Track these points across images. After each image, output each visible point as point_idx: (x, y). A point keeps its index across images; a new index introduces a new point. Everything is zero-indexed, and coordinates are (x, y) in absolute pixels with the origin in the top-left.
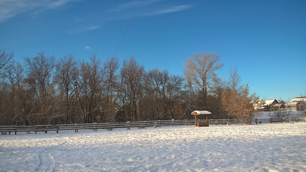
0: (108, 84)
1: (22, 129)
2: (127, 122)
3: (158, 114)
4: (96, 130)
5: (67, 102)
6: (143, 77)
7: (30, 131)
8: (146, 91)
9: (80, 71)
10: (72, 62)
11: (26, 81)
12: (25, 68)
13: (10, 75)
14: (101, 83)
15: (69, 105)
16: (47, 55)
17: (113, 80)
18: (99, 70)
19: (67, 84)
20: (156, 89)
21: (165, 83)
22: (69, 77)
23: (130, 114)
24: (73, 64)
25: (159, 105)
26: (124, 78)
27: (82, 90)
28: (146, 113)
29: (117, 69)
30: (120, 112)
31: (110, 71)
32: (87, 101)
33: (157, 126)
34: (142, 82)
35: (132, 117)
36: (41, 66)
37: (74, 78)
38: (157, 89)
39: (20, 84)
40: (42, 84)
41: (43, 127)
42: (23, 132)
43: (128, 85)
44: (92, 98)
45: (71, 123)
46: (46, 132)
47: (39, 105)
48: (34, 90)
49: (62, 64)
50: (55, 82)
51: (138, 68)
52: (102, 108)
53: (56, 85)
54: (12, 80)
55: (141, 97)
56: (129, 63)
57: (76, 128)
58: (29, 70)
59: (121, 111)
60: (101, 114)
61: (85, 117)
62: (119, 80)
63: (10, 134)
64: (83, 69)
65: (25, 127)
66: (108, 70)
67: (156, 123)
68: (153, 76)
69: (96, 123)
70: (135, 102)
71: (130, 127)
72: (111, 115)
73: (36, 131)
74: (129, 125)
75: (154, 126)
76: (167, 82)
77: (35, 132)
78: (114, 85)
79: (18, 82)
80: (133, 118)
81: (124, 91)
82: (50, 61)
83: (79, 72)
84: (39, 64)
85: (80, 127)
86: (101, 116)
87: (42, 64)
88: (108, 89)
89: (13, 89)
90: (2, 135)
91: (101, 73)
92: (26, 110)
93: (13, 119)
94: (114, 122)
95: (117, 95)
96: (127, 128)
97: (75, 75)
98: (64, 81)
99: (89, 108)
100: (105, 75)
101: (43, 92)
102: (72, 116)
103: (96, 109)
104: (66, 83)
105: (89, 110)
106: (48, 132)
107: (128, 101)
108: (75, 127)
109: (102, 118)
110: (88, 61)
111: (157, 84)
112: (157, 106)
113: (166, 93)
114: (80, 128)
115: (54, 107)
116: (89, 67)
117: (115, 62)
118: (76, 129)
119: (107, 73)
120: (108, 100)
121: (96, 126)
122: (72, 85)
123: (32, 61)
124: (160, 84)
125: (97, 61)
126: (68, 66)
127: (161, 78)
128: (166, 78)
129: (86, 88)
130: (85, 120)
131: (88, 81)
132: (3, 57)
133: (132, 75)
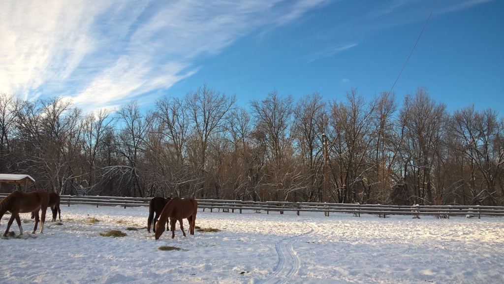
0: (377, 138)
1: (250, 206)
2: (414, 206)
3: (475, 194)
4: (358, 214)
5: (311, 168)
6: (443, 124)
7: (259, 210)
8: (449, 150)
9: (331, 117)
10: (319, 104)
11: (253, 135)
12: (252, 117)
13: (232, 126)
14: (364, 137)
15: (313, 172)
16: (282, 95)
17: (387, 131)
18: (361, 115)
19: (311, 140)
20: (470, 147)
21: (488, 135)
22: (314, 128)
23: (419, 192)
24: (319, 107)
25: (475, 177)
26: (405, 127)
27: (333, 148)
28: (451, 190)
29: (393, 111)
30: (399, 186)
31: (380, 116)
32: (343, 166)
33: (472, 217)
34: (442, 134)
35: (423, 197)
36: (274, 113)
37: (321, 130)
38: (472, 147)
39: (245, 139)
40: (275, 138)
41: (278, 205)
42: (249, 210)
43: (413, 140)
44: (350, 161)
45: (318, 200)
46: (282, 213)
47: (271, 171)
48: (264, 148)
49: (302, 108)
50: (293, 137)
51: (433, 109)
52: (368, 179)
53: (295, 140)
54: (234, 134)
55: (439, 162)
56: (416, 101)
57: (326, 208)
58: (257, 119)
59: (402, 185)
60: (365, 188)
61: (339, 192)
62: (397, 132)
63: (233, 212)
64: (335, 114)
65: (251, 203)
66: (376, 114)
67: (472, 209)
68: (464, 122)
69: (359, 204)
70: (429, 170)
71: (419, 214)
72: (384, 192)
73: (268, 210)
74: (417, 210)
75: (468, 216)
76: (494, 133)
77: (266, 212)
78: (388, 140)
79: (243, 137)
80: (425, 199)
81: (406, 149)
82: (286, 105)
83: (329, 119)
84: (271, 110)
85: (332, 208)
86: (366, 193)
87: (274, 109)
88: (378, 147)
89: (237, 147)
90: (224, 213)
91: (365, 120)
92: (254, 177)
93: (237, 190)
94: (390, 204)
95: (394, 157)
96: (413, 216)
97: (322, 124)
98: (307, 135)
99: (346, 177)
100: (371, 123)
101: (276, 152)
102: (319, 190)
103: (357, 179)
104: (309, 137)
105: (346, 182)
106: (284, 212)
107: (415, 167)
108: (324, 208)
109: (368, 196)
110: (343, 101)
111: (472, 137)
112: (473, 177)
113: (492, 154)
114: (333, 210)
115: (292, 176)
116: (345, 110)
117: (389, 99)
118: (327, 211)
119: (376, 120)
120: (378, 166)
121: (359, 209)
122: (319, 140)
123: (260, 106)
124: (478, 137)
125: (357, 99)
126: (312, 109)
127: (480, 125)
128: (491, 124)
129: (340, 144)
130: (339, 197)
131: (343, 133)
132: (223, 102)
133: (421, 121)
